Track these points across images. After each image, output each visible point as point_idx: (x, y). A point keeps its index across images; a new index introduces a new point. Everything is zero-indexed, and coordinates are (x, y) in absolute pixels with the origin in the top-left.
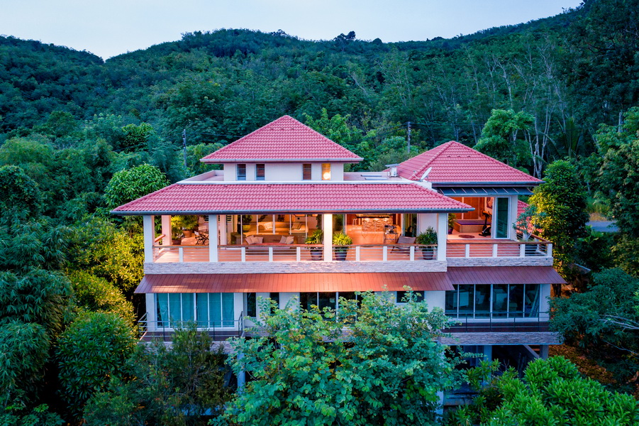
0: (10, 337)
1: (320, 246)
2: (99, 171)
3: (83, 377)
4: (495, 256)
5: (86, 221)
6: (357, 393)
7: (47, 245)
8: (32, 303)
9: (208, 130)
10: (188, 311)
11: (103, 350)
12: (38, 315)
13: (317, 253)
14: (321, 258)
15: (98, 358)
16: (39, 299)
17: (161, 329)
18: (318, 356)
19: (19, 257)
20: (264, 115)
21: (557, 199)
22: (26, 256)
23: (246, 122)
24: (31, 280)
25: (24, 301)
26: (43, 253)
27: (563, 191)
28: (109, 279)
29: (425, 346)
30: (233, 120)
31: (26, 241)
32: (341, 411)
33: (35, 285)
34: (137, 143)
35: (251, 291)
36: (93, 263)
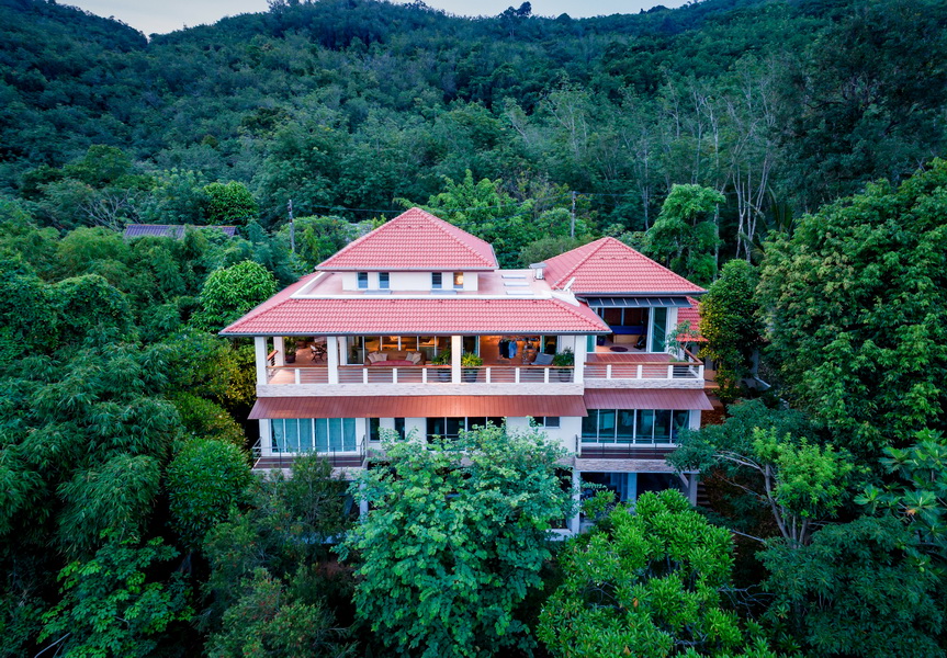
0: (122, 471)
1: (447, 367)
2: (189, 265)
3: (197, 508)
4: (639, 378)
5: (184, 332)
6: (469, 522)
7: (146, 367)
8: (138, 433)
9: (321, 193)
10: (306, 434)
11: (218, 480)
12: (145, 446)
13: (445, 375)
14: (449, 379)
15: (212, 488)
16: (146, 429)
17: (277, 455)
18: (435, 487)
19: (116, 383)
20: (392, 172)
21: (728, 306)
22: (125, 382)
23: (369, 184)
24: (136, 410)
25: (130, 432)
26: (142, 377)
27: (737, 297)
28: (215, 400)
29: (537, 479)
30: (352, 179)
31: (123, 366)
32: (452, 537)
33: (140, 415)
34: (226, 209)
35: (373, 416)
36: (196, 383)
